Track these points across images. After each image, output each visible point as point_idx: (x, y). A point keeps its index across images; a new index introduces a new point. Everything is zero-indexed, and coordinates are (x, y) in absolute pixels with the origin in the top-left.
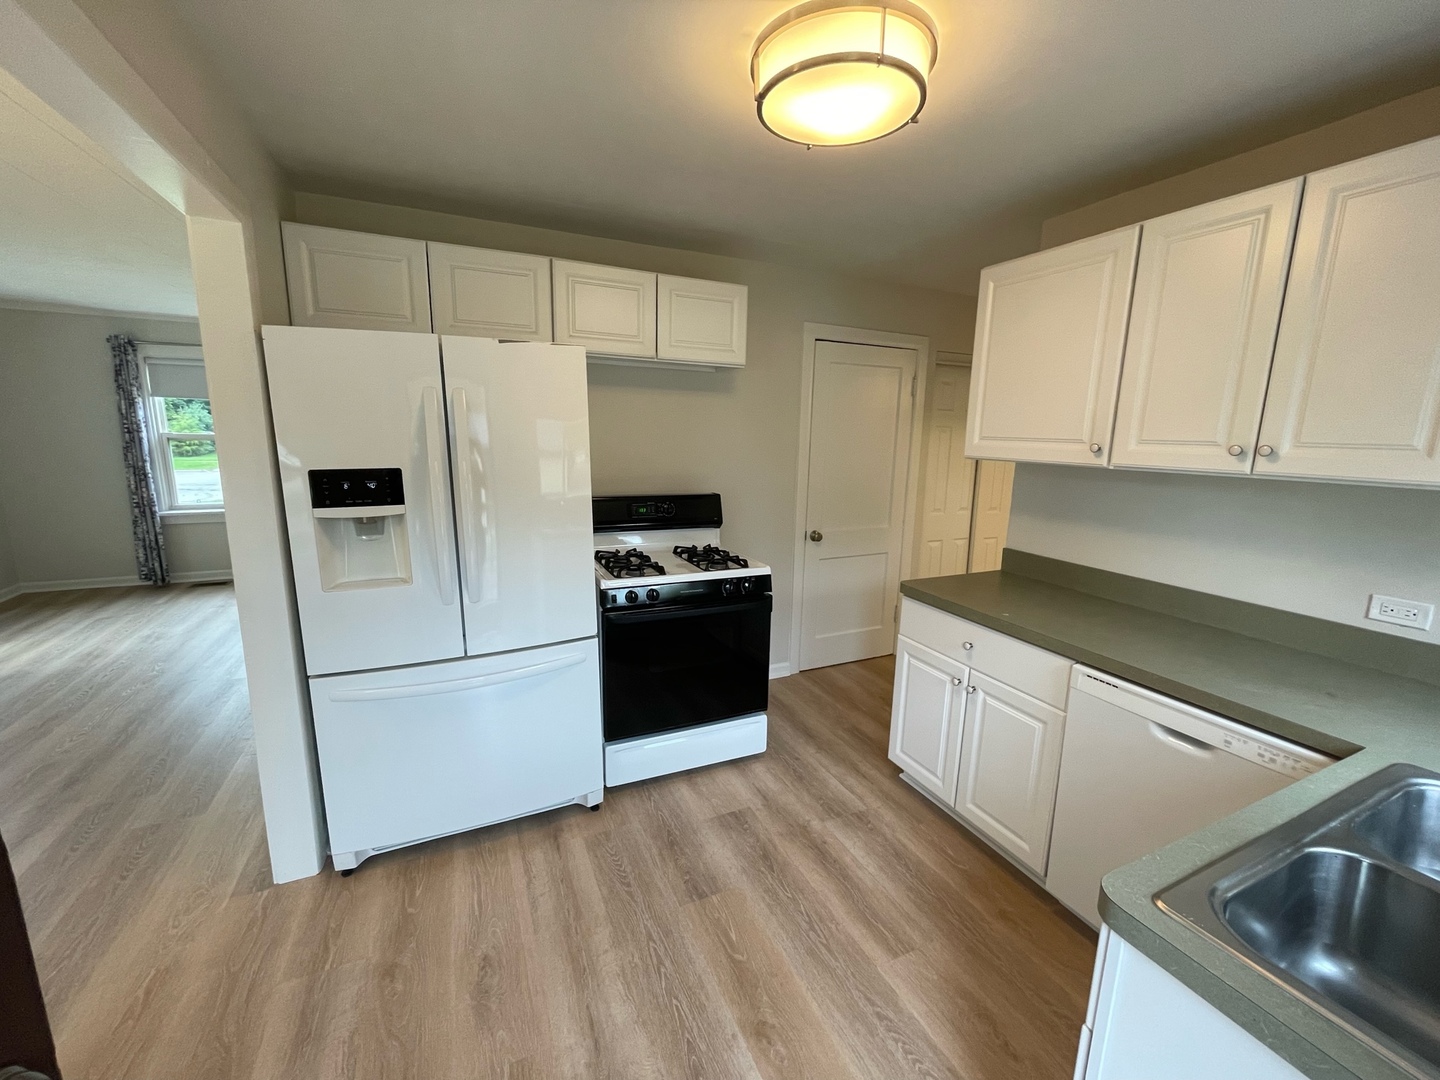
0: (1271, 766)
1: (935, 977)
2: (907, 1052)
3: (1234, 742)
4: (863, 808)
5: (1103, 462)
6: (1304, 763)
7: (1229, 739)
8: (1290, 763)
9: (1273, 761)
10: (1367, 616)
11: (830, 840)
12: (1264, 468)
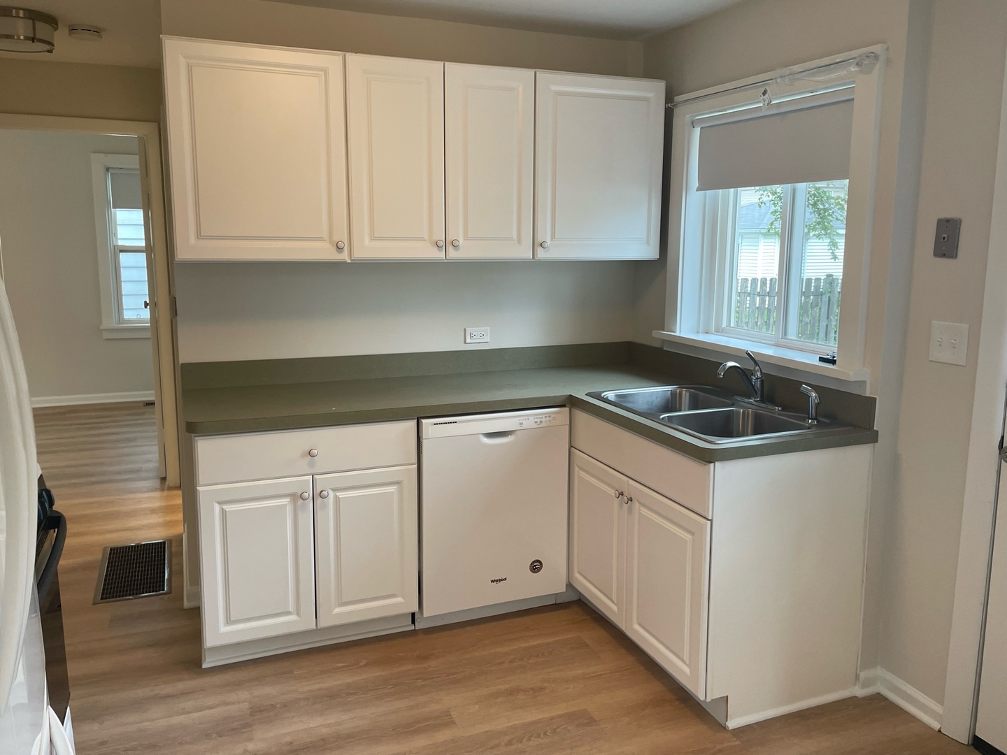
0: (542, 425)
1: (477, 707)
2: (539, 736)
3: (524, 422)
4: (245, 706)
5: (344, 257)
6: (553, 416)
7: (521, 422)
8: (548, 419)
9: (541, 422)
10: (465, 342)
11: (288, 739)
12: (453, 254)
